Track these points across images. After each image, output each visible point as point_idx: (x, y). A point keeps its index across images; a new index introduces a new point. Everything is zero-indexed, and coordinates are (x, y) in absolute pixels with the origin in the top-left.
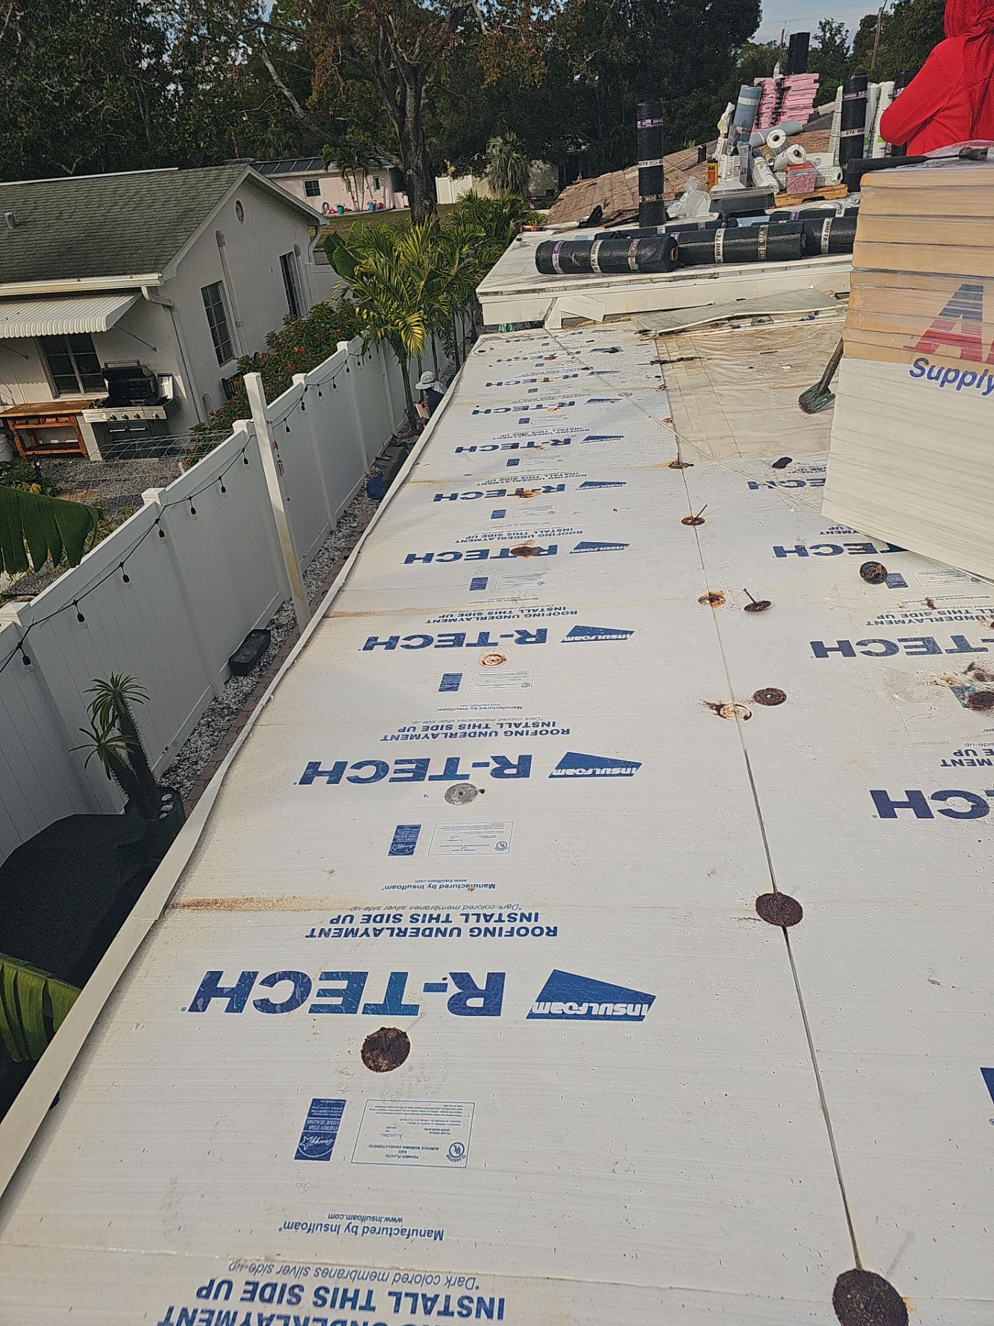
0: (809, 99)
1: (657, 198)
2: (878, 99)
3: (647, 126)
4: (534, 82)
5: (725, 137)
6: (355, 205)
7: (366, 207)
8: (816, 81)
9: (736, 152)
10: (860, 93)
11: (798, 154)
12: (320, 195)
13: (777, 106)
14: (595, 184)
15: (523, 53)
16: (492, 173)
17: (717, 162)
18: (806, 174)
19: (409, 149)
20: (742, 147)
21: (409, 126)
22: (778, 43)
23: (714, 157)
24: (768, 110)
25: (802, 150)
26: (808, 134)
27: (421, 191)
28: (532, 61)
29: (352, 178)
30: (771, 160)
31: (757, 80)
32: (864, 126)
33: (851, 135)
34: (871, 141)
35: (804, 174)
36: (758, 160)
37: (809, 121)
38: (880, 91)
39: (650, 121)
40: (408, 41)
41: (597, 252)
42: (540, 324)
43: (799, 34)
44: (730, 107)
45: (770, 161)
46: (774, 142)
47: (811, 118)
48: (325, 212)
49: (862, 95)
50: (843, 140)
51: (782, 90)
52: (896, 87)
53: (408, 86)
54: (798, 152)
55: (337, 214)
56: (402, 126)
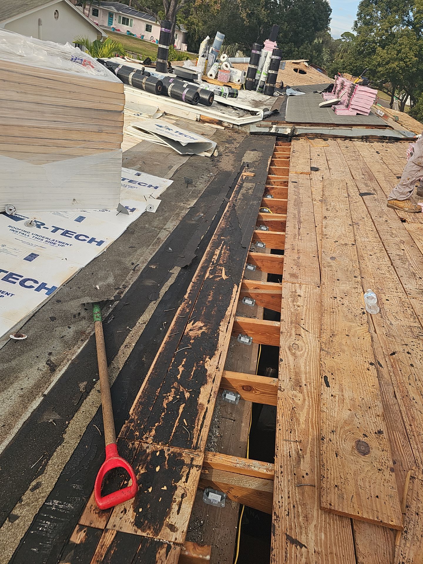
1: (163, 61)
2: (265, 57)
10: (258, 52)
12: (151, 32)
18: (225, 74)
20: (211, 56)
21: (170, 12)
25: (229, 66)
32: (259, 66)
34: (261, 73)
36: (216, 63)
38: (267, 54)
39: (164, 29)
44: (208, 38)
45: (219, 65)
46: (223, 59)
48: (150, 40)
50: (250, 68)
55: (155, 43)
56: (168, 11)
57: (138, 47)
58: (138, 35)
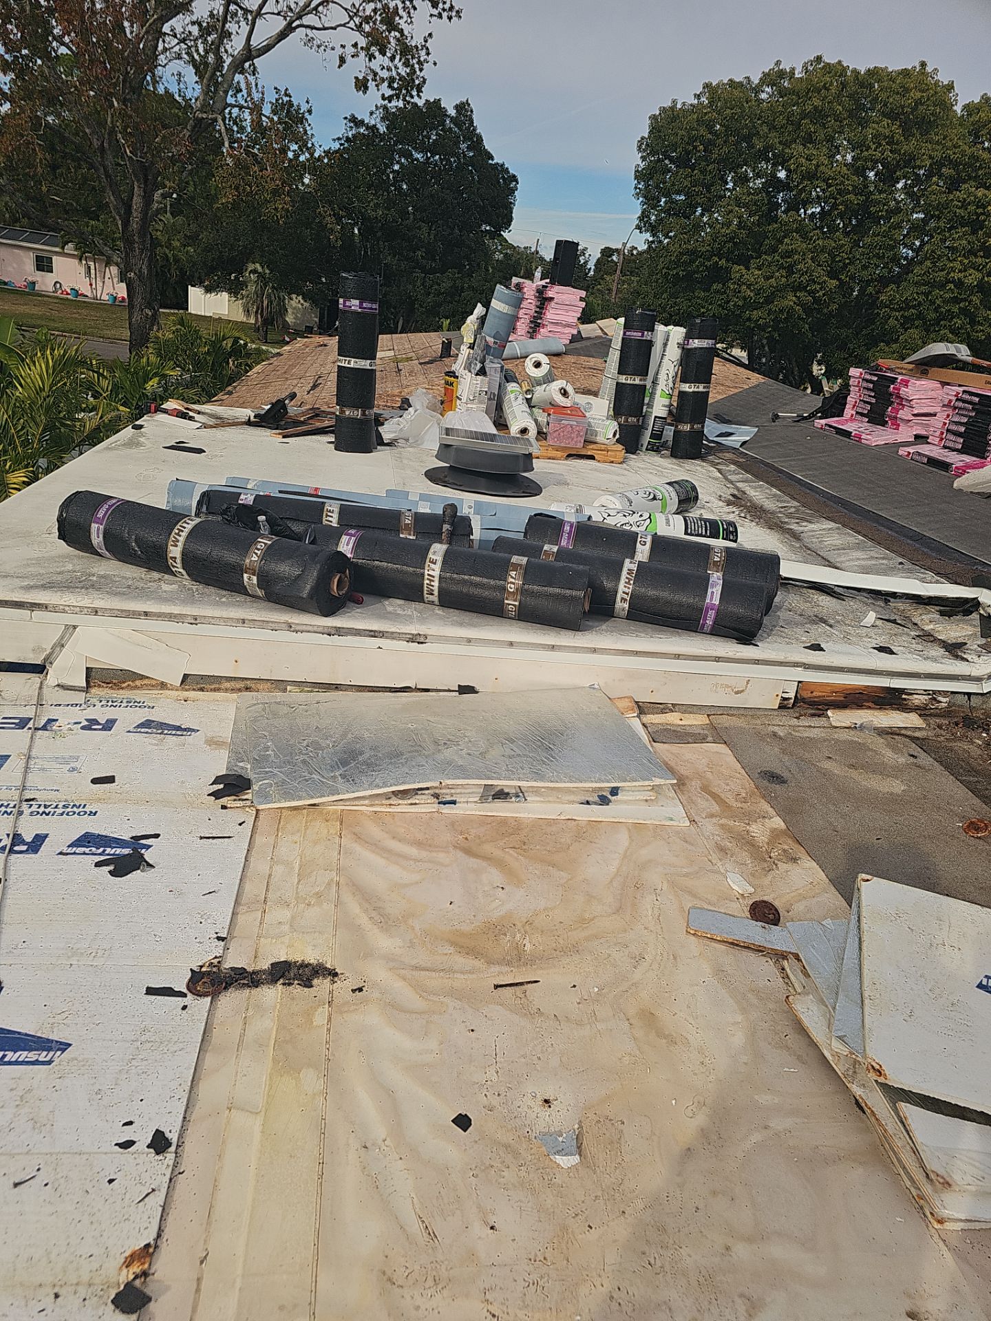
0: (573, 316)
1: (364, 414)
2: (665, 345)
3: (353, 308)
4: (277, 216)
5: (469, 347)
6: (92, 292)
7: (105, 297)
8: (581, 299)
9: (482, 372)
10: (646, 333)
11: (565, 393)
12: (52, 272)
13: (536, 315)
14: (325, 346)
15: (266, 182)
16: (247, 297)
17: (457, 377)
18: (575, 423)
19: (133, 250)
20: (493, 366)
21: (135, 225)
22: (533, 250)
23: (453, 369)
24: (526, 316)
25: (570, 389)
26: (570, 359)
27: (142, 298)
28: (275, 192)
29: (92, 264)
30: (528, 390)
31: (515, 280)
32: (647, 375)
33: (632, 382)
34: (652, 394)
35: (571, 423)
36: (512, 387)
37: (571, 342)
38: (668, 336)
39: (357, 302)
40: (129, 130)
41: (180, 544)
42: (39, 669)
43: (566, 241)
44: (479, 310)
45: (528, 392)
46: (534, 369)
47: (576, 338)
48: (55, 291)
49: (647, 336)
50: (620, 387)
51: (543, 300)
52: (688, 336)
53: (136, 183)
54: (565, 391)
55: (69, 297)
56: (126, 224)
57: (27, 311)
58: (19, 282)
